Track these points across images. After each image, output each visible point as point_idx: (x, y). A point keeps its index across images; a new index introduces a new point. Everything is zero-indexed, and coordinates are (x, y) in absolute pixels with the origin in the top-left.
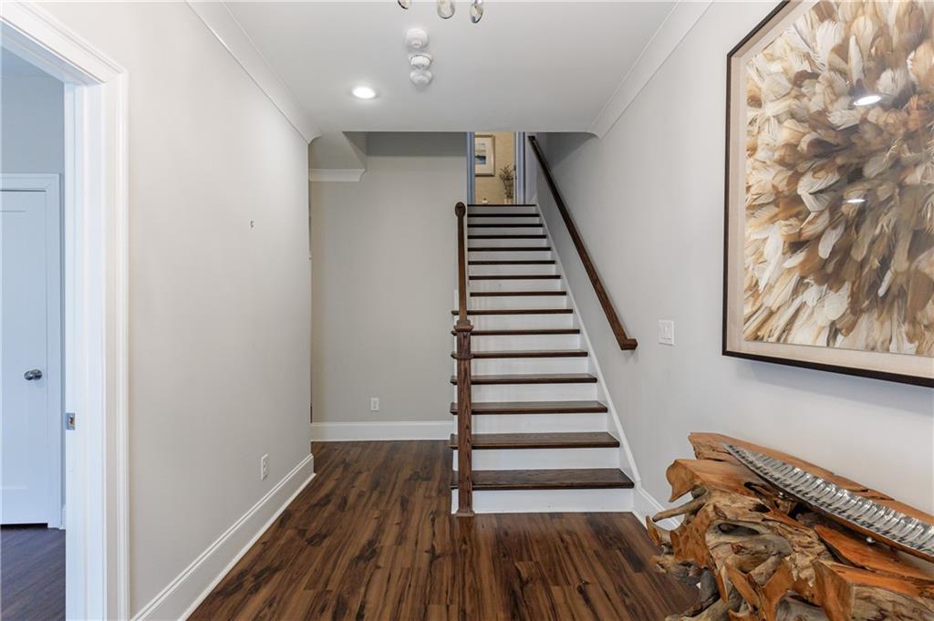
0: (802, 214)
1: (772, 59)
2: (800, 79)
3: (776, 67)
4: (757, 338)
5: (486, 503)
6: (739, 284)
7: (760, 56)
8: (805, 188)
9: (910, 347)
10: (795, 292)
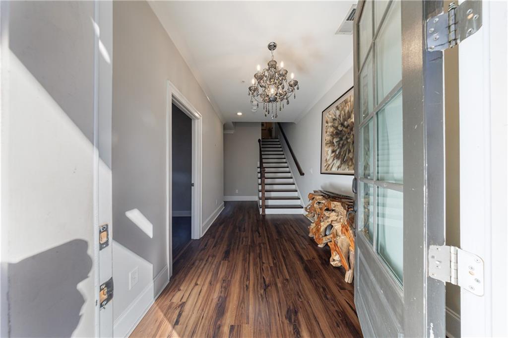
0: (334, 146)
1: (330, 114)
2: (334, 120)
3: (330, 116)
4: (327, 170)
5: (268, 212)
6: (324, 159)
7: (328, 114)
8: (335, 141)
9: (348, 169)
10: (333, 161)
